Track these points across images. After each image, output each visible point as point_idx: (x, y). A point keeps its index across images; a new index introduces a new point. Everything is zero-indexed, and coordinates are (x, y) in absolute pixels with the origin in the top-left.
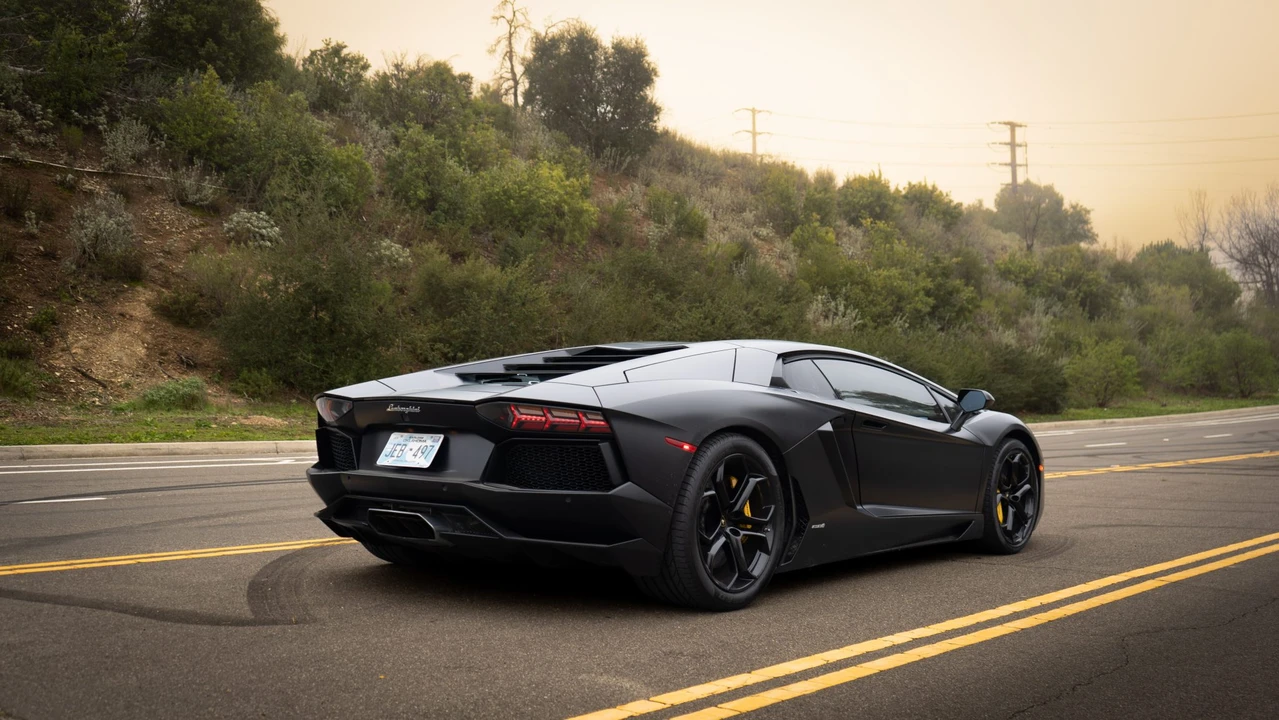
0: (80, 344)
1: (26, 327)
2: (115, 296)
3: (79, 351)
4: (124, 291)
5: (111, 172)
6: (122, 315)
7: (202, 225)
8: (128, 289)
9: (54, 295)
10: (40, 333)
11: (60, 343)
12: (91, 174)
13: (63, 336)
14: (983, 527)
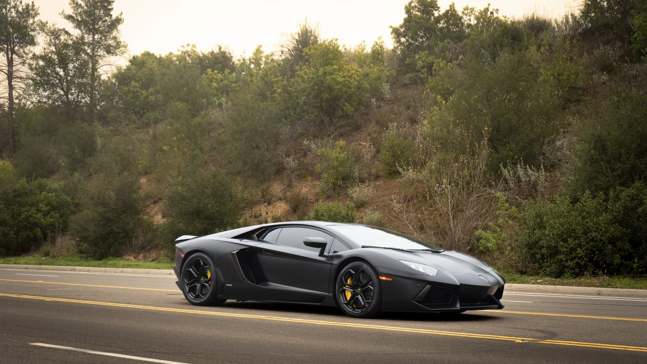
14: (333, 301)
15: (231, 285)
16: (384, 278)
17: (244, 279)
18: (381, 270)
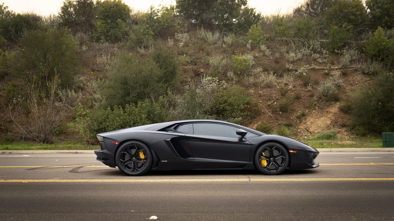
0: (310, 121)
1: (296, 117)
2: (328, 106)
3: (309, 123)
4: (332, 104)
5: (343, 67)
6: (327, 112)
7: (370, 80)
8: (333, 104)
9: (309, 108)
10: (299, 119)
11: (304, 121)
12: (336, 69)
13: (306, 119)
14: (253, 166)
15: (167, 161)
16: (292, 151)
17: (179, 157)
18: (290, 147)
